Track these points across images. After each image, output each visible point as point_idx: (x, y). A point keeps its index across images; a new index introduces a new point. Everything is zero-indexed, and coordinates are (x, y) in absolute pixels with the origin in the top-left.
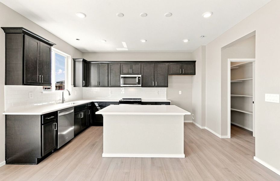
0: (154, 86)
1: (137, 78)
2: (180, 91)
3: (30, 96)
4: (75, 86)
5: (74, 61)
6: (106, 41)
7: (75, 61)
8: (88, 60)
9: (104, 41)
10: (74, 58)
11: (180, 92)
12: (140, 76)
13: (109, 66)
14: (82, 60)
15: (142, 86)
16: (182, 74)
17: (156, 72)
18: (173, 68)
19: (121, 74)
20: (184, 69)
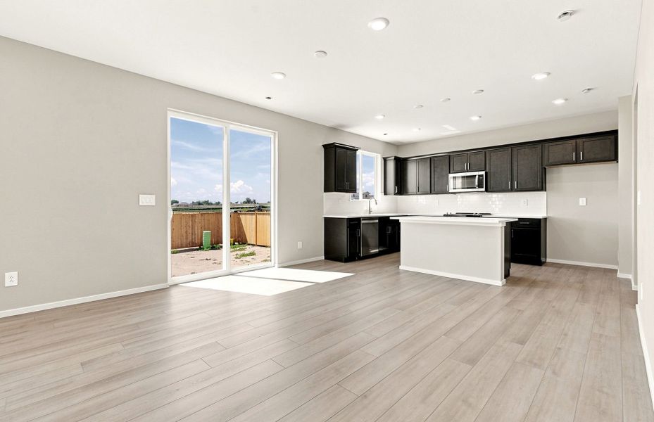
0: (512, 190)
1: (477, 177)
2: (581, 199)
4: (385, 194)
5: (385, 160)
8: (402, 156)
10: (385, 157)
11: (582, 201)
12: (483, 173)
13: (432, 162)
14: (394, 158)
15: (487, 190)
16: (577, 162)
17: (515, 164)
18: (556, 152)
19: (451, 172)
20: (585, 151)
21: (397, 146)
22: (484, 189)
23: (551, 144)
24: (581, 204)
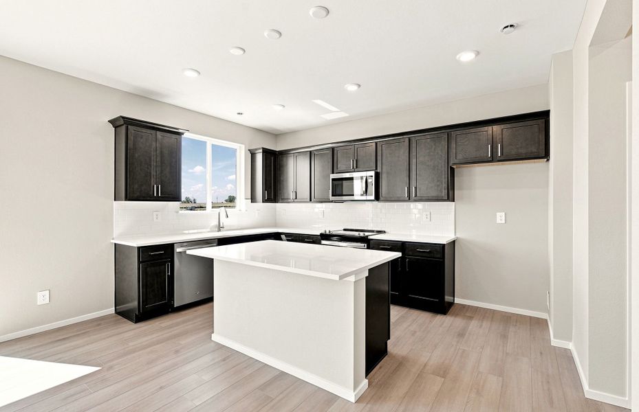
0: (409, 199)
1: (364, 178)
2: (498, 214)
3: (155, 216)
5: (253, 154)
6: (284, 106)
7: (255, 153)
9: (282, 108)
10: (253, 147)
11: (500, 218)
12: (372, 173)
13: (312, 158)
14: (261, 151)
15: (377, 198)
16: (493, 159)
17: (414, 161)
18: (466, 145)
19: (335, 171)
20: (504, 143)
21: (276, 135)
22: (373, 197)
23: (458, 132)
24: (498, 221)
